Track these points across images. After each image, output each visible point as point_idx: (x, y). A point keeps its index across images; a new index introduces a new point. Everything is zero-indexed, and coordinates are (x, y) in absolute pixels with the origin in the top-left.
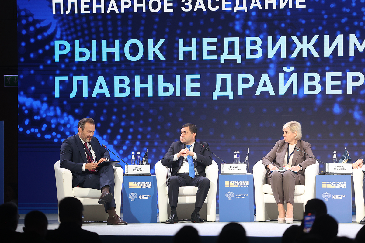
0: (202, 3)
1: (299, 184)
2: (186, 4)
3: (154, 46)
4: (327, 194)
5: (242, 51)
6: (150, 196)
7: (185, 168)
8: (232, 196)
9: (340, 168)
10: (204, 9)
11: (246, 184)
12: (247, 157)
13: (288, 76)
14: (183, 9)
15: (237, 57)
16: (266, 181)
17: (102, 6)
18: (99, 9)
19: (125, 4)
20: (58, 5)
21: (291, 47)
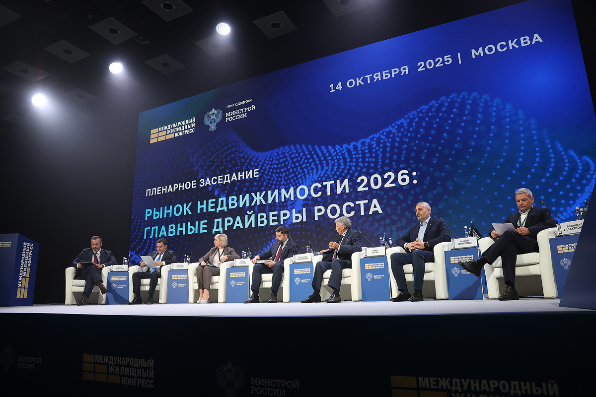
0: (209, 181)
2: (202, 183)
3: (187, 207)
5: (227, 205)
8: (176, 285)
10: (210, 185)
13: (250, 216)
14: (200, 186)
15: (225, 208)
17: (166, 189)
18: (164, 191)
19: (176, 186)
20: (149, 191)
21: (251, 199)
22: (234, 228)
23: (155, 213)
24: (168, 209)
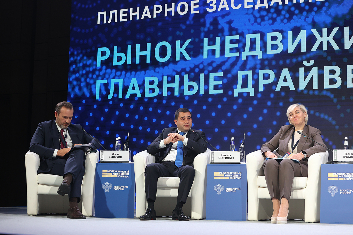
0: (226, 3)
1: (301, 175)
2: (211, 5)
3: (181, 47)
4: (333, 188)
6: (127, 187)
7: (172, 156)
8: (222, 190)
9: (350, 155)
10: (227, 9)
11: (238, 176)
12: (243, 144)
13: (308, 70)
14: (208, 10)
15: (258, 52)
16: (262, 172)
17: (138, 13)
18: (135, 17)
19: (157, 9)
20: (102, 16)
21: (311, 40)
22: (278, 89)
23: (116, 54)
24: (143, 49)
